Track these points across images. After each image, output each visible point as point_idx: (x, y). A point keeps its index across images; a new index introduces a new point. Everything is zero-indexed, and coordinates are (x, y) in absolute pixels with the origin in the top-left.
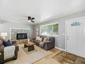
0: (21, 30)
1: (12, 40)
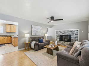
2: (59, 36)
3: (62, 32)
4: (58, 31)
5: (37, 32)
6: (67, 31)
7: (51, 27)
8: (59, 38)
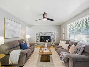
0: (44, 32)
1: (37, 41)
2: (40, 37)
3: (43, 33)
4: (39, 32)
5: (15, 32)
6: (47, 32)
7: (30, 27)
8: (40, 39)
